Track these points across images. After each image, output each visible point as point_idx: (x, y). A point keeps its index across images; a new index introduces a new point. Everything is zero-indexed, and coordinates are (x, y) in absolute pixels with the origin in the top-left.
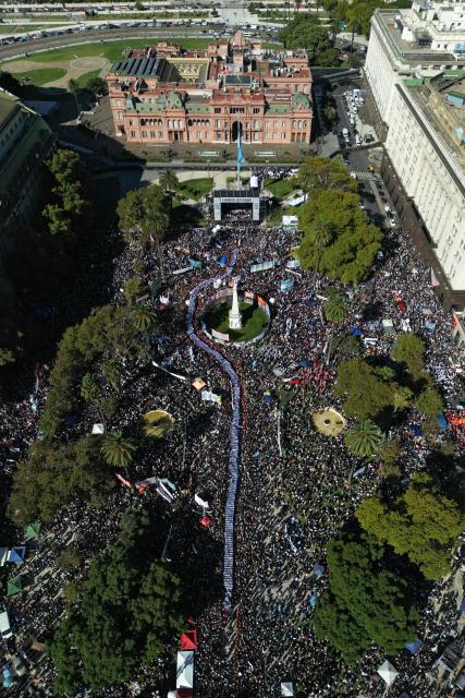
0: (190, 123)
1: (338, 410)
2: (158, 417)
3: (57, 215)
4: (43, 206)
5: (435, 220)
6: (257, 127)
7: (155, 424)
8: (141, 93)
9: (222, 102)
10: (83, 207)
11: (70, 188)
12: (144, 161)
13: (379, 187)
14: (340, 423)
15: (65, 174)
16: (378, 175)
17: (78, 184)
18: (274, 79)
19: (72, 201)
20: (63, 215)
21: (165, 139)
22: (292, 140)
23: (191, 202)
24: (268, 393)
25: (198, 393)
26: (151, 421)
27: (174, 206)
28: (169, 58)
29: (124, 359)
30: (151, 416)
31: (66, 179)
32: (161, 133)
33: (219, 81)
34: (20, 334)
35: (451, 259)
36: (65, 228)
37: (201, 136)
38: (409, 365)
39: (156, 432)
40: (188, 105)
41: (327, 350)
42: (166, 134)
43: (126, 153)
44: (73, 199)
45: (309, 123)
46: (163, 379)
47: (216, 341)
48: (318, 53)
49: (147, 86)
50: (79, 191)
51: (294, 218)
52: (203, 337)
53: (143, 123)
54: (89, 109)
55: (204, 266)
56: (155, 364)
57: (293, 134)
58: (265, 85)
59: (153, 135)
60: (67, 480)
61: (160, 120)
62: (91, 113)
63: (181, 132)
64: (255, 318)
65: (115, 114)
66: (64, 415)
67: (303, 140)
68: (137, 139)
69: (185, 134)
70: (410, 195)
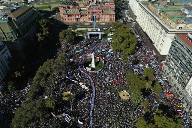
0: (82, 16)
1: (127, 91)
2: (67, 94)
3: (41, 35)
4: (36, 33)
5: (153, 36)
6: (100, 17)
7: (66, 96)
8: (68, 9)
9: (90, 11)
10: (49, 34)
11: (45, 29)
12: (68, 26)
13: (135, 31)
14: (128, 96)
15: (44, 25)
16: (135, 28)
17: (48, 28)
18: (105, 6)
19: (45, 32)
20: (42, 36)
21: (75, 20)
22: (110, 21)
23: (81, 35)
24: (104, 86)
25: (81, 86)
26: (65, 95)
27: (76, 36)
28: (76, 2)
29: (58, 76)
30: (65, 94)
31: (44, 27)
32: (73, 19)
33: (90, 6)
34: (24, 67)
35: (159, 46)
36: (43, 39)
37: (85, 20)
38: (149, 77)
39: (66, 99)
40: (81, 12)
41: (122, 73)
42: (75, 19)
43: (64, 24)
44: (46, 32)
45: (114, 16)
46: (69, 82)
47: (87, 71)
48: (116, 2)
49: (70, 7)
50: (48, 30)
51: (111, 38)
52: (83, 70)
53: (68, 16)
54: (54, 15)
55: (84, 51)
56: (67, 77)
57: (110, 19)
58: (102, 7)
59: (71, 19)
60: (31, 113)
61: (73, 16)
62: (55, 15)
63: (79, 19)
64: (100, 65)
65: (61, 14)
66: (36, 93)
67: (113, 21)
68: (67, 21)
69: (80, 19)
70: (145, 31)
